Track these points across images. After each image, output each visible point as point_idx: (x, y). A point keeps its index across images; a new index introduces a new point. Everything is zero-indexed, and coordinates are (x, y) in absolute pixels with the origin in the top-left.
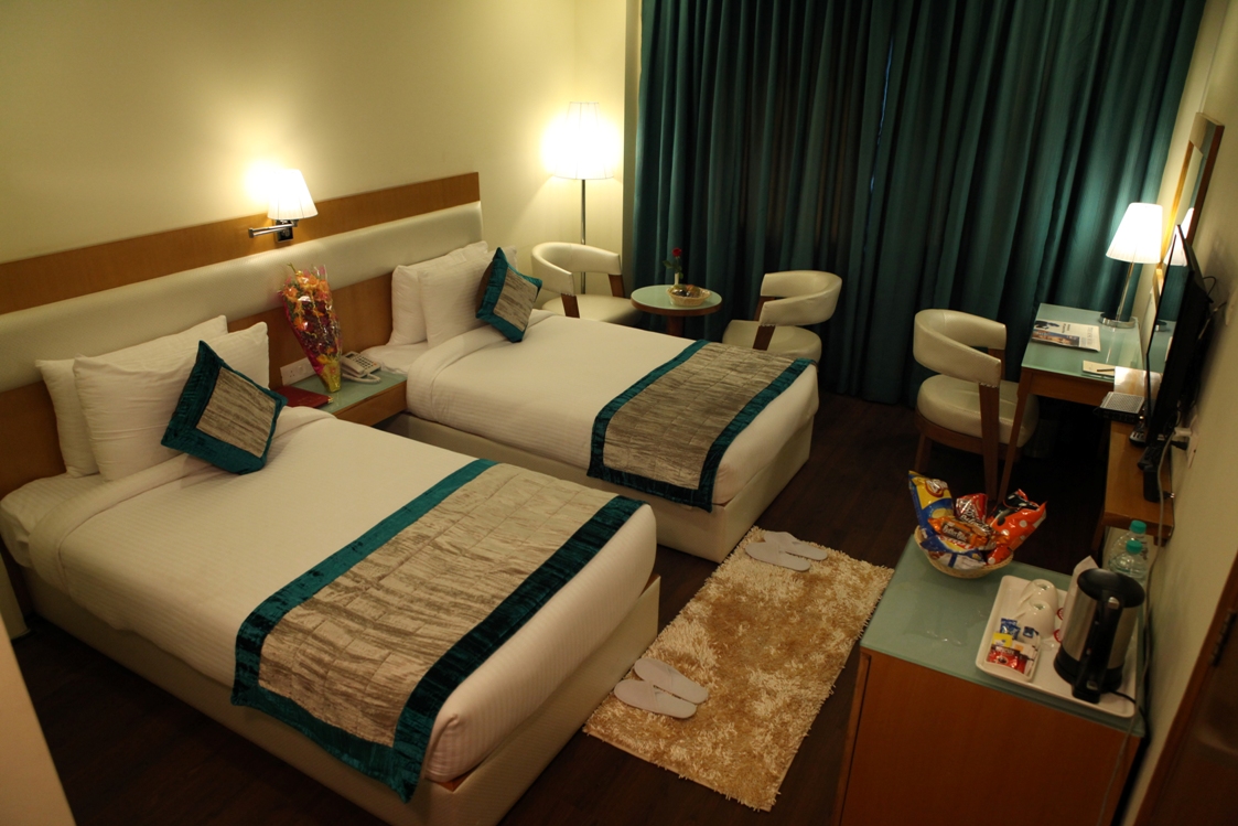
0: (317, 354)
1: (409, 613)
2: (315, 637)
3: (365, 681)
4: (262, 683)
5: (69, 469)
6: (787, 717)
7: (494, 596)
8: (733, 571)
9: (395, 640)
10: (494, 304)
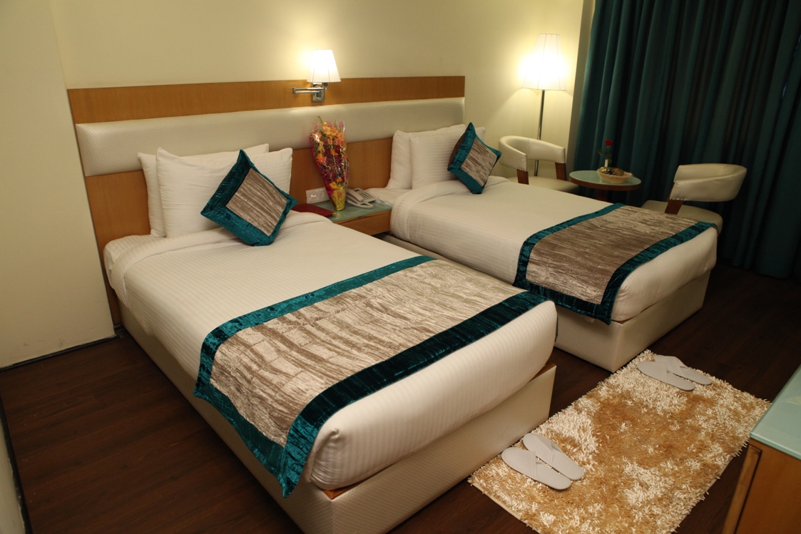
0: (330, 181)
1: (329, 346)
2: (252, 351)
3: (276, 390)
4: (212, 381)
5: (152, 231)
6: (656, 510)
7: (401, 345)
8: (623, 380)
9: (309, 362)
10: (462, 162)
